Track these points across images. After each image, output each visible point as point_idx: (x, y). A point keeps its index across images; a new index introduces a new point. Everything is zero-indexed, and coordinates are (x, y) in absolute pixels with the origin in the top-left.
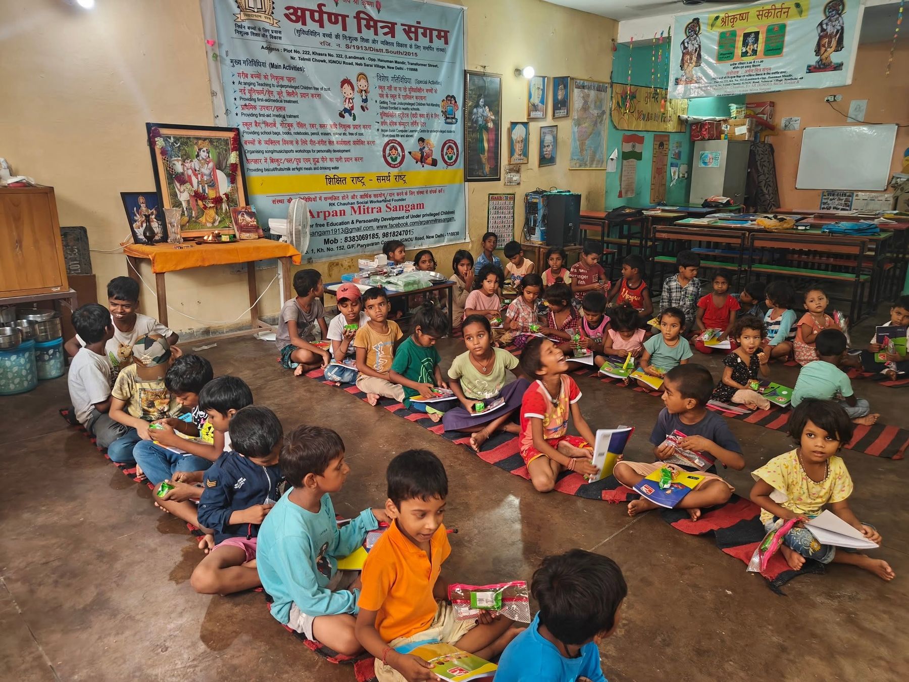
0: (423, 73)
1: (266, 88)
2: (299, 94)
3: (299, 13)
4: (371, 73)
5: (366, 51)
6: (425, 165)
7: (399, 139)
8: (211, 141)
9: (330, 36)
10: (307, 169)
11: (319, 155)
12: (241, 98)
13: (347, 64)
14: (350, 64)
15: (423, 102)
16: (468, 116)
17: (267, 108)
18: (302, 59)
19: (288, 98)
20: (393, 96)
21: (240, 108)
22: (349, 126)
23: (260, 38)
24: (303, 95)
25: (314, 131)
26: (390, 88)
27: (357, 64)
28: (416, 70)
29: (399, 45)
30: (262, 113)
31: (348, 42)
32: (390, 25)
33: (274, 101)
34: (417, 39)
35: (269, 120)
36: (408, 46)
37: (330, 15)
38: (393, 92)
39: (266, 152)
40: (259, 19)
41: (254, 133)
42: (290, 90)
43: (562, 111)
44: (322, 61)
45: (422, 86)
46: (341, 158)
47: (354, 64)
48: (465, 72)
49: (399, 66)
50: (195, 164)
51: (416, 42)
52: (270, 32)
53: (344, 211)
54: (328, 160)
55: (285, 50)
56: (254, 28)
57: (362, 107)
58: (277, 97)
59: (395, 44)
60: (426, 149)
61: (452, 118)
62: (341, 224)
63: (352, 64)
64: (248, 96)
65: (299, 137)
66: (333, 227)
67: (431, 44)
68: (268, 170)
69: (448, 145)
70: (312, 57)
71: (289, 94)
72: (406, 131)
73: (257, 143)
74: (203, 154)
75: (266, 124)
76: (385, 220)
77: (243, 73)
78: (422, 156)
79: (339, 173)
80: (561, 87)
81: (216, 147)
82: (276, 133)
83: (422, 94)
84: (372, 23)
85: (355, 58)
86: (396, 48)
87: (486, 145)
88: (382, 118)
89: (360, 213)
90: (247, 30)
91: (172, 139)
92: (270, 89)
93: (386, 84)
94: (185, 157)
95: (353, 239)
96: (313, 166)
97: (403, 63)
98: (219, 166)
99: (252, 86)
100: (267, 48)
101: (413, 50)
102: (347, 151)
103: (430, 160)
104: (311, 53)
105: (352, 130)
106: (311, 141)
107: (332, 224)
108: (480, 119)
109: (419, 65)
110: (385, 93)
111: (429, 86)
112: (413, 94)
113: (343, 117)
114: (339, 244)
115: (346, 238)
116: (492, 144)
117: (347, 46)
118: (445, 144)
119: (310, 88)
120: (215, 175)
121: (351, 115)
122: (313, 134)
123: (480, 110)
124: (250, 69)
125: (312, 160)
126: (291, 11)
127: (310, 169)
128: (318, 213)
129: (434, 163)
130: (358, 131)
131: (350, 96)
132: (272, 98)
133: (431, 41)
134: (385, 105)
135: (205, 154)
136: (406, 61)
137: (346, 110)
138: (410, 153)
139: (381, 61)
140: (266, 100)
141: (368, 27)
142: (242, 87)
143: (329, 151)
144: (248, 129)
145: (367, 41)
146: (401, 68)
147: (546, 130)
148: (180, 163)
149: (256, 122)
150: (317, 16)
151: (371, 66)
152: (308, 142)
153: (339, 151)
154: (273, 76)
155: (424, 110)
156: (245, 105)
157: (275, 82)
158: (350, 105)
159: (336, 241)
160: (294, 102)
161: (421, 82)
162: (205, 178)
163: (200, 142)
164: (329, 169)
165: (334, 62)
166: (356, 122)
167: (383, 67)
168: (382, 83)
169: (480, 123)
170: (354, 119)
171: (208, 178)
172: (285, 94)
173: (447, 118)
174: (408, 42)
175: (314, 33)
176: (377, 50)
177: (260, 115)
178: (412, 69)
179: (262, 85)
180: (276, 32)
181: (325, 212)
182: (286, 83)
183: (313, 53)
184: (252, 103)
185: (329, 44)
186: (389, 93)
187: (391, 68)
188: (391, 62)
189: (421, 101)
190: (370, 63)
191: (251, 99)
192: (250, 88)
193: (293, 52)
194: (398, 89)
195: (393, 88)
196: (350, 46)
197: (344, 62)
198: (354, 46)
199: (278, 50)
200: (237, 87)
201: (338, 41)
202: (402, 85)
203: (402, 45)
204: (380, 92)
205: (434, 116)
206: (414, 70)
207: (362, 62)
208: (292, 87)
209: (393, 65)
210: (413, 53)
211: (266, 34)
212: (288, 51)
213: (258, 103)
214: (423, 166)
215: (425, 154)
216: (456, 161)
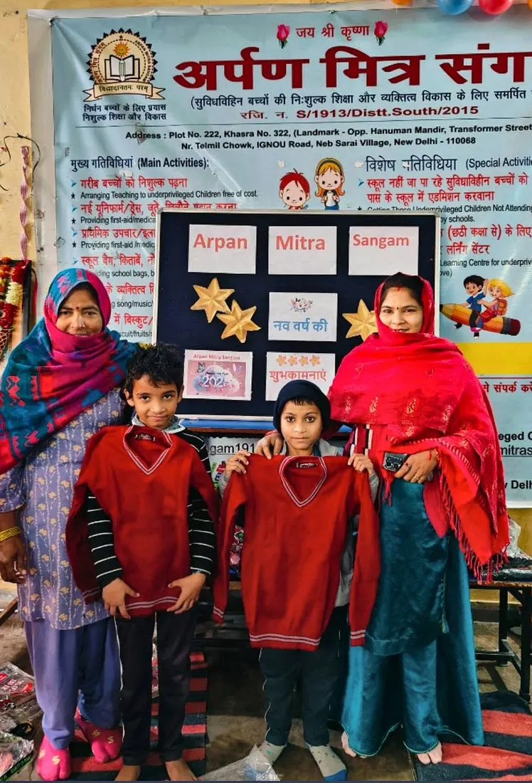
0: (489, 145)
1: (127, 201)
2: (191, 208)
3: (204, 71)
4: (353, 159)
5: (345, 119)
6: (482, 332)
9: (264, 100)
12: (83, 219)
13: (298, 145)
14: (303, 145)
15: (486, 202)
17: (127, 232)
18: (202, 146)
20: (402, 197)
21: (80, 234)
23: (127, 121)
26: (398, 181)
27: (319, 143)
28: (473, 140)
29: (427, 96)
30: (117, 241)
31: (303, 107)
32: (408, 62)
33: (139, 220)
34: (477, 78)
35: (130, 252)
36: (454, 96)
37: (266, 65)
38: (406, 189)
39: (119, 304)
40: (129, 91)
42: (175, 201)
44: (243, 146)
45: (484, 171)
47: (313, 143)
49: (423, 136)
51: (477, 86)
52: (147, 109)
55: (171, 134)
56: (116, 107)
58: (147, 213)
59: (419, 97)
63: (309, 144)
64: (95, 214)
67: (517, 85)
70: (223, 140)
71: (170, 206)
75: (124, 259)
77: (90, 180)
78: (476, 313)
82: (139, 274)
83: (484, 188)
84: (361, 66)
85: (317, 133)
86: (420, 104)
90: (104, 112)
92: (136, 202)
93: (389, 174)
97: (438, 130)
99: (104, 200)
100: (136, 135)
101: (468, 102)
103: (498, 322)
104: (222, 134)
109: (482, 129)
110: (383, 192)
111: (503, 171)
112: (457, 189)
117: (301, 114)
119: (216, 194)
124: (101, 173)
126: (189, 69)
129: (511, 328)
132: (138, 215)
133: (519, 78)
136: (445, 125)
139: (380, 132)
140: (126, 221)
141: (352, 73)
142: (86, 201)
144: (91, 267)
145: (348, 99)
146: (430, 141)
149: (104, 256)
150: (239, 70)
151: (353, 144)
154: (142, 180)
155: (482, 220)
156: (90, 230)
157: (145, 190)
161: (483, 164)
165: (269, 145)
167: (382, 144)
168: (378, 174)
174: (454, 88)
175: (230, 100)
176: (372, 114)
177: (114, 245)
178: (459, 141)
179: (121, 196)
180: (157, 107)
182: (167, 188)
183: (226, 134)
184: (102, 226)
185: (261, 115)
186: (395, 191)
187: (403, 143)
188: (404, 131)
189: (479, 203)
190: (353, 138)
191: (100, 220)
192: (99, 203)
193: (186, 135)
194: (418, 182)
195: (405, 182)
196: (306, 114)
197: (291, 144)
198: (316, 112)
199: (159, 136)
200: (79, 201)
201: (281, 108)
202: (430, 174)
203: (436, 97)
204: (372, 190)
205: (514, 231)
206: (467, 141)
207: (333, 138)
208: (178, 194)
209: (413, 136)
210: (465, 108)
211: (137, 113)
212: (177, 135)
213: (112, 226)
214: (477, 334)
215: (483, 309)
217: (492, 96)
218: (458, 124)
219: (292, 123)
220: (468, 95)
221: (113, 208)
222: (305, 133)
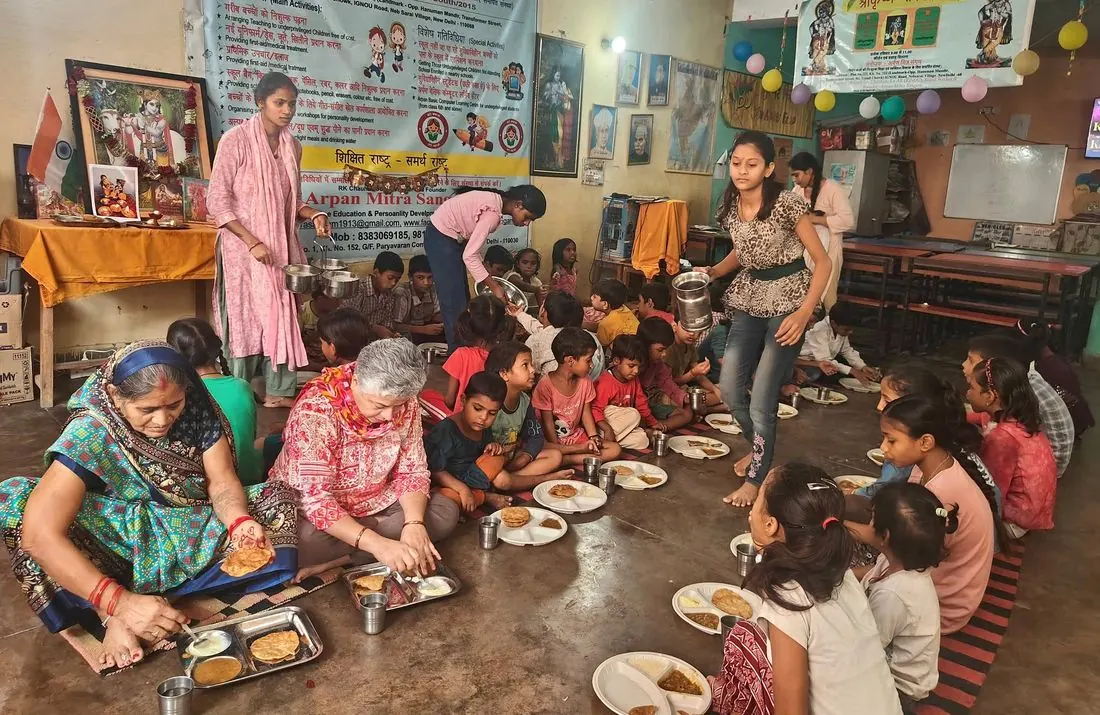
0: (479, 32)
1: (263, 28)
2: (309, 41)
4: (411, 24)
6: (476, 149)
7: (442, 112)
8: (163, 92)
10: (312, 139)
11: (331, 123)
12: (227, 37)
13: (380, 8)
14: (383, 9)
15: (478, 67)
16: (538, 91)
17: (263, 53)
19: (294, 45)
20: (437, 56)
21: (225, 50)
22: (375, 89)
24: (315, 42)
25: (327, 90)
26: (435, 45)
27: (392, 10)
28: (473, 26)
30: (255, 59)
33: (273, 46)
38: (439, 51)
41: (242, 85)
42: (298, 34)
43: (659, 97)
44: (346, 1)
45: (477, 47)
46: (360, 128)
47: (389, 9)
48: (538, 36)
49: (449, 18)
50: (139, 119)
53: (358, 197)
54: (343, 129)
57: (394, 66)
58: (278, 41)
60: (478, 128)
61: (516, 92)
62: (352, 214)
63: (386, 9)
64: (237, 35)
65: (305, 97)
66: (343, 218)
69: (510, 127)
71: (295, 39)
72: (453, 103)
73: (244, 98)
74: (150, 108)
76: (416, 214)
77: (232, 5)
78: (472, 138)
79: (355, 148)
80: (660, 67)
81: (170, 101)
83: (478, 58)
85: (391, 2)
87: (560, 131)
88: (421, 83)
89: (380, 202)
91: (104, 84)
92: (269, 30)
93: (429, 40)
94: (123, 109)
95: (370, 236)
96: (320, 136)
97: (456, 16)
98: (174, 125)
99: (244, 24)
102: (369, 121)
103: (482, 143)
105: (378, 95)
106: (321, 103)
107: (341, 214)
108: (553, 97)
109: (477, 20)
110: (427, 51)
111: (486, 49)
112: (465, 56)
113: (369, 76)
114: (350, 242)
115: (360, 235)
116: (568, 130)
118: (505, 124)
119: (327, 35)
120: (168, 137)
121: (379, 75)
122: (325, 94)
123: (555, 86)
125: (319, 128)
127: (316, 139)
128: (323, 198)
129: (489, 147)
130: (388, 96)
131: (381, 51)
132: (271, 42)
134: (427, 67)
135: (154, 108)
136: (458, 13)
137: (373, 68)
138: (455, 131)
139: (426, 10)
140: (262, 44)
142: (230, 23)
143: (345, 118)
144: (234, 78)
146: (452, 22)
147: (639, 119)
148: (115, 116)
149: (245, 70)
151: (411, 15)
152: (317, 105)
153: (358, 120)
154: (274, 14)
155: (476, 78)
156: (233, 47)
157: (277, 22)
158: (380, 62)
159: (346, 237)
160: (302, 50)
161: (477, 42)
162: (153, 140)
163: (146, 91)
164: (343, 141)
165: (362, 4)
166: (385, 85)
167: (427, 18)
168: (425, 39)
169: (554, 101)
170: (383, 80)
171: (158, 140)
172: (289, 38)
173: (509, 91)
177: (252, 62)
178: (466, 25)
179: (258, 23)
181: (332, 197)
182: (292, 24)
184: (243, 45)
186: (434, 51)
187: (438, 20)
188: (439, 13)
189: (475, 67)
190: (411, 11)
191: (241, 40)
192: (240, 25)
194: (446, 48)
195: (439, 47)
197: (375, 6)
200: (224, 21)
202: (452, 43)
205: (491, 87)
206: (470, 26)
207: (400, 8)
208: (301, 30)
209: (442, 17)
210: (469, 5)
213: (251, 47)
214: (472, 150)
215: (476, 134)
216: (518, 147)
218: (466, 15)
221: (252, 32)
222: (384, 1)
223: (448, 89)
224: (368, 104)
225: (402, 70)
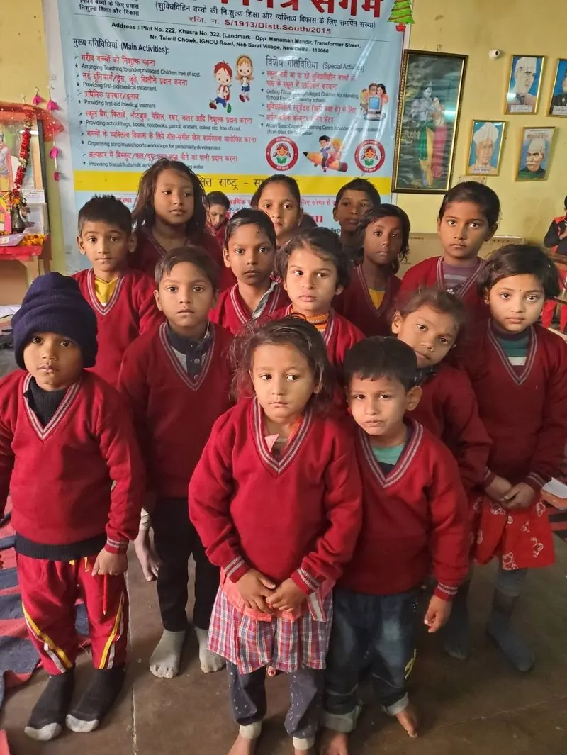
0: (336, 55)
1: (115, 73)
2: (158, 81)
4: (258, 55)
5: (254, 28)
6: (328, 170)
9: (204, 9)
11: (179, 151)
12: (85, 83)
13: (225, 44)
14: (228, 44)
15: (333, 91)
17: (116, 95)
18: (164, 39)
19: (144, 84)
20: (287, 84)
21: (83, 94)
22: (221, 119)
23: (112, 14)
24: (163, 81)
25: (175, 122)
26: (284, 74)
27: (238, 44)
28: (327, 51)
29: (303, 18)
30: (109, 101)
31: (228, 17)
33: (125, 87)
34: (331, 10)
35: (118, 109)
36: (318, 20)
38: (289, 79)
39: (112, 145)
41: (99, 123)
42: (147, 75)
44: (191, 41)
45: (333, 71)
46: (207, 156)
47: (235, 43)
48: (406, 53)
49: (300, 45)
51: (330, 15)
52: (125, 6)
54: (190, 157)
55: (143, 27)
56: (104, 2)
57: (241, 97)
58: (129, 83)
59: (298, 19)
60: (332, 150)
61: (376, 113)
63: (232, 44)
64: (93, 81)
65: (154, 130)
67: (353, 17)
68: (114, 165)
69: (368, 147)
70: (178, 35)
71: (144, 79)
72: (304, 127)
73: (101, 134)
75: (114, 114)
77: (88, 55)
79: (205, 174)
82: (125, 124)
83: (332, 82)
85: (237, 36)
86: (298, 24)
87: (429, 148)
88: (269, 110)
90: (95, 4)
92: (121, 74)
93: (279, 69)
97: (308, 42)
99: (99, 70)
100: (119, 25)
101: (326, 25)
102: (216, 148)
103: (336, 164)
104: (177, 31)
105: (224, 124)
106: (169, 134)
108: (423, 114)
109: (332, 44)
110: (275, 80)
111: (343, 72)
112: (318, 81)
113: (215, 108)
116: (440, 147)
117: (227, 22)
118: (363, 145)
119: (174, 73)
121: (225, 106)
122: (172, 126)
123: (425, 103)
124: (96, 51)
129: (343, 168)
130: (234, 125)
131: (227, 83)
132: (123, 84)
133: (353, 12)
134: (275, 95)
136: (312, 39)
137: (219, 100)
138: (306, 154)
139: (275, 40)
140: (116, 87)
143: (192, 147)
144: (92, 118)
145: (256, 15)
146: (303, 49)
149: (101, 110)
151: (259, 46)
152: (166, 136)
153: (205, 148)
154: (125, 59)
156: (90, 91)
157: (127, 66)
158: (226, 94)
160: (151, 89)
161: (332, 66)
165: (208, 42)
166: (231, 115)
167: (276, 48)
168: (272, 68)
169: (423, 118)
170: (229, 111)
172: (139, 79)
173: (368, 113)
174: (317, 15)
175: (181, 7)
176: (270, 27)
177: (107, 103)
178: (320, 50)
179: (110, 68)
180: (132, 6)
182: (141, 66)
183: (180, 31)
184: (98, 89)
185: (202, 20)
186: (283, 80)
187: (288, 49)
188: (289, 41)
189: (329, 91)
190: (258, 42)
191: (96, 85)
192: (95, 72)
193: (153, 29)
194: (296, 75)
195: (288, 74)
196: (230, 22)
197: (221, 42)
198: (236, 22)
199: (134, 28)
200: (80, 71)
201: (214, 16)
202: (303, 70)
203: (308, 19)
204: (269, 78)
205: (347, 110)
206: (324, 51)
207: (246, 41)
208: (150, 71)
209: (294, 45)
210: (324, 29)
211: (119, 8)
212: (147, 29)
213: (106, 90)
214: (325, 171)
215: (329, 156)
216: (378, 167)
217: (338, 22)
218: (319, 40)
219: (221, 28)
220: (326, 21)
221: (105, 77)
222: (229, 36)
223: (300, 115)
224: (214, 133)
225: (248, 99)
